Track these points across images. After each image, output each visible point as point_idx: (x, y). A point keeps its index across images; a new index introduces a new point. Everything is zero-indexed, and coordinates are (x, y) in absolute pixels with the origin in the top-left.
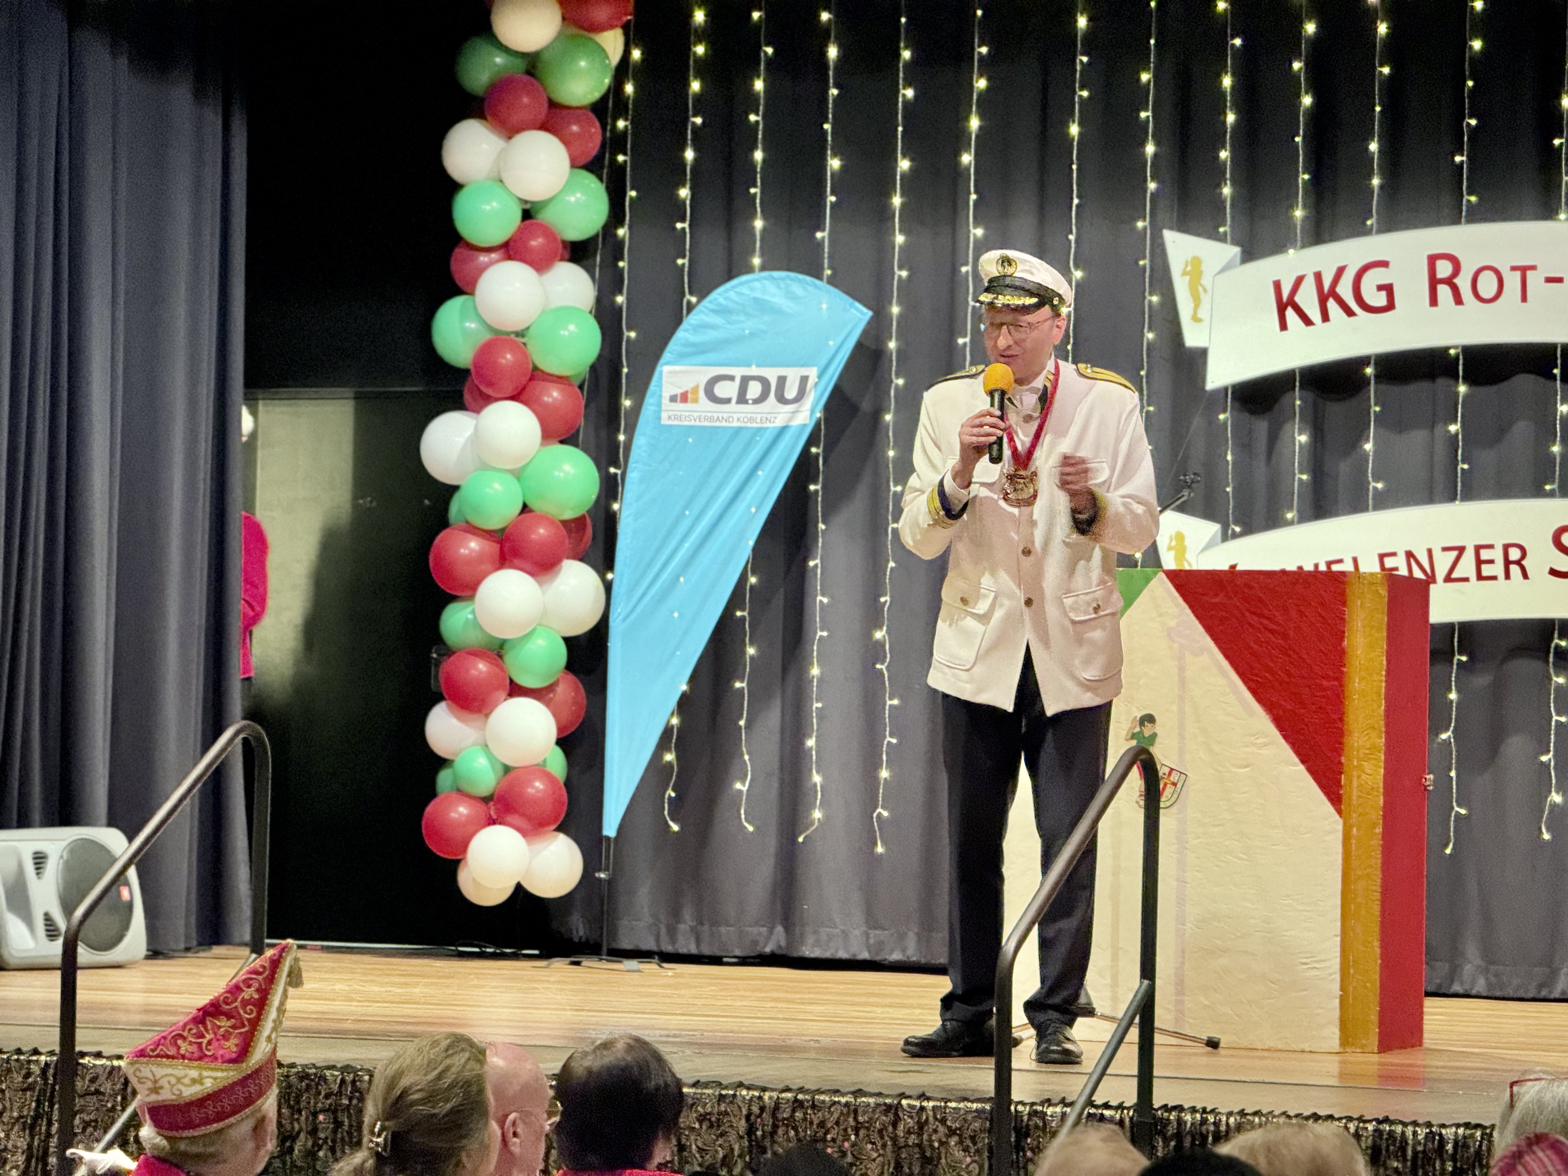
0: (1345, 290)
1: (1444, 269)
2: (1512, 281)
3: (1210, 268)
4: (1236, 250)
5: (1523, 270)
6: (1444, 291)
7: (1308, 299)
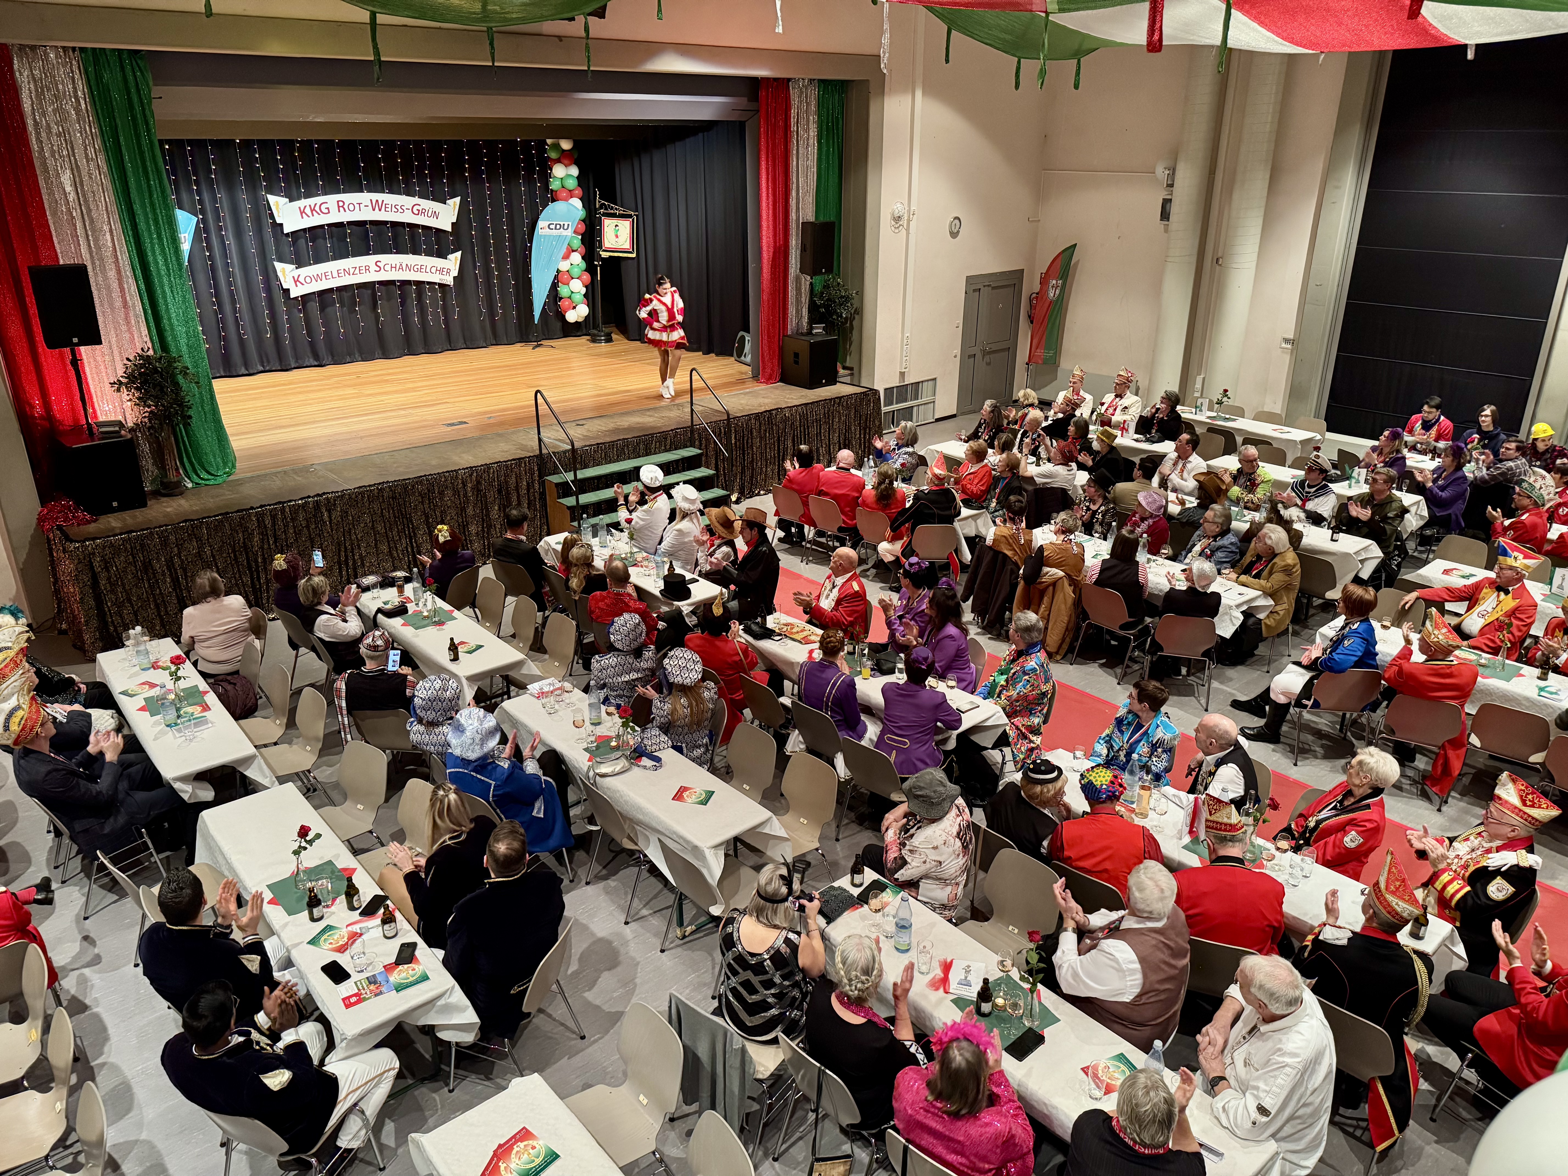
0: (317, 208)
1: (341, 204)
2: (357, 206)
3: (281, 203)
4: (287, 200)
5: (360, 204)
6: (341, 209)
7: (308, 211)
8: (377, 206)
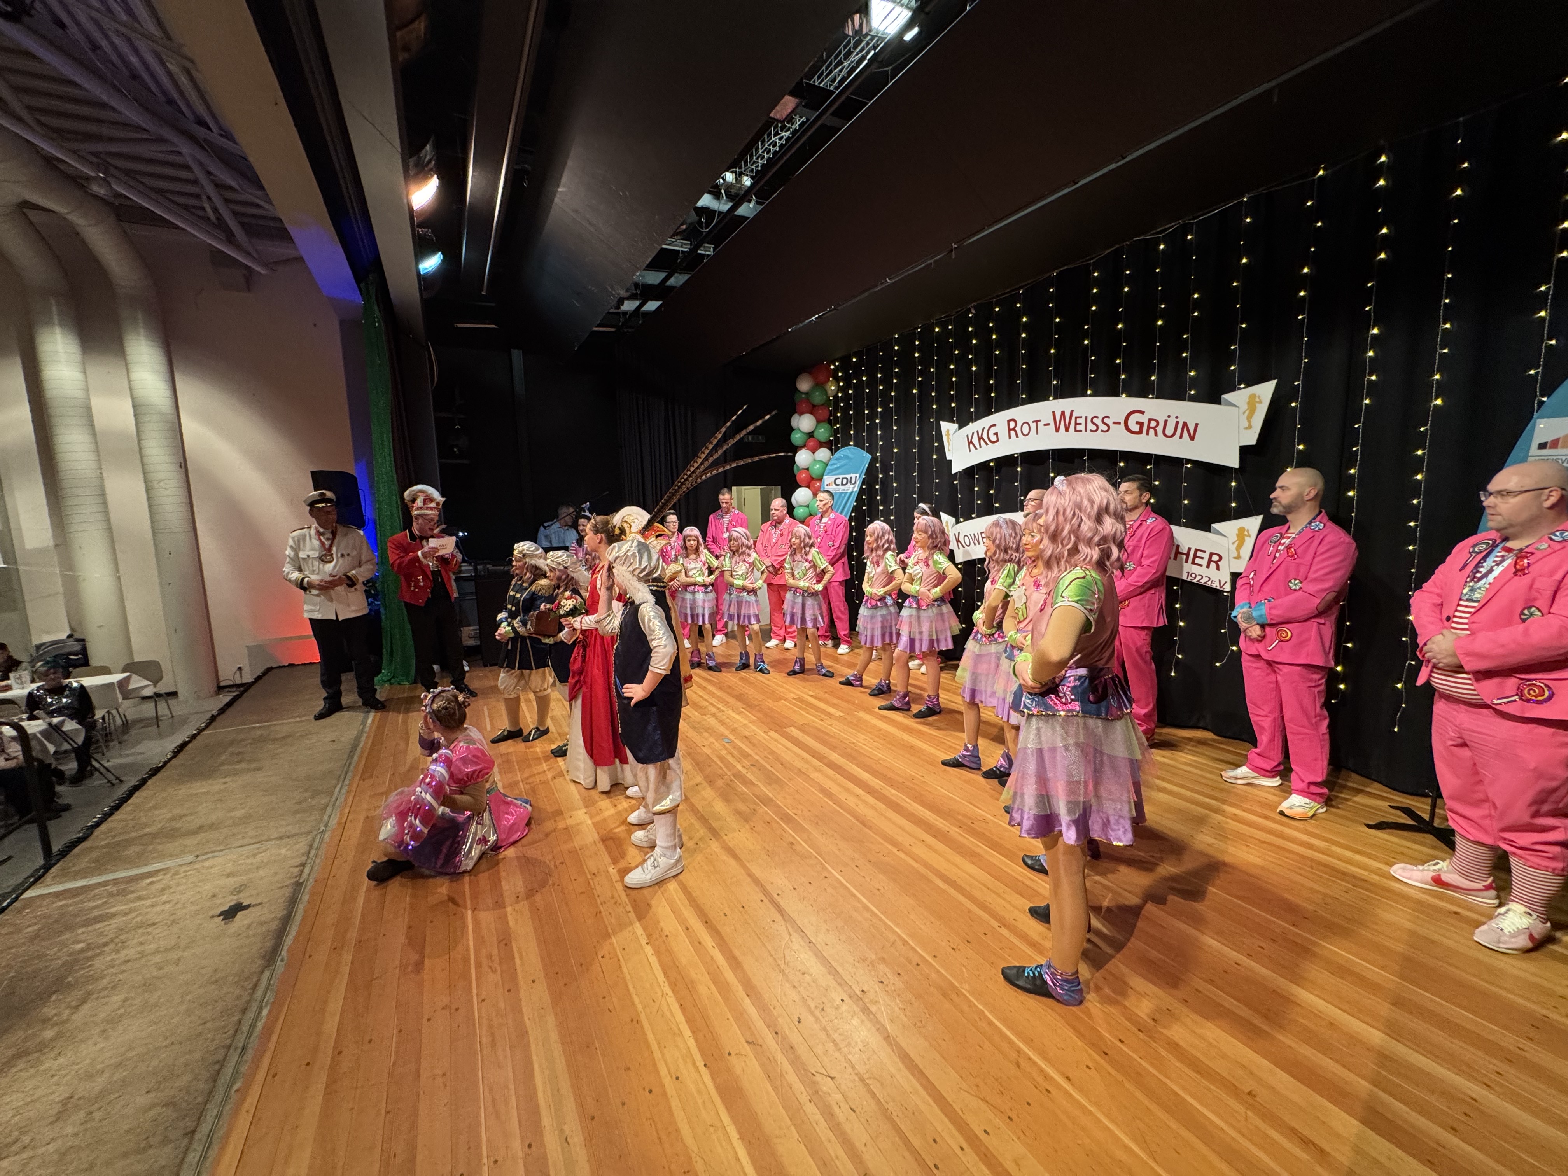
0: (985, 436)
1: (1012, 424)
2: (1033, 426)
3: (951, 432)
4: (956, 426)
5: (1036, 422)
6: (1012, 432)
7: (975, 440)
8: (1063, 422)
